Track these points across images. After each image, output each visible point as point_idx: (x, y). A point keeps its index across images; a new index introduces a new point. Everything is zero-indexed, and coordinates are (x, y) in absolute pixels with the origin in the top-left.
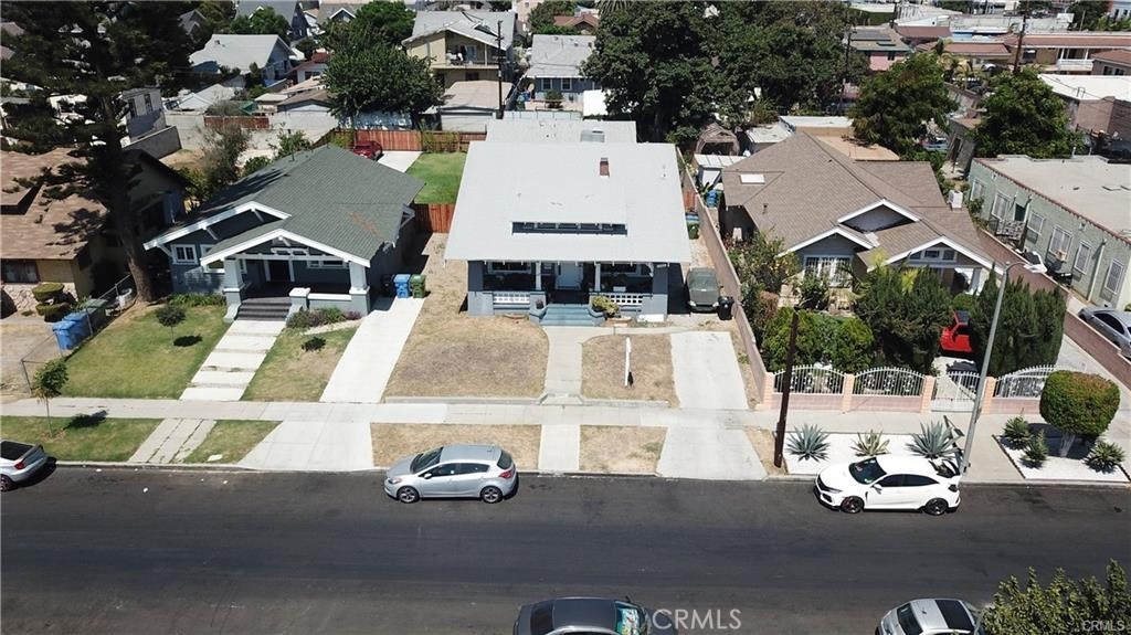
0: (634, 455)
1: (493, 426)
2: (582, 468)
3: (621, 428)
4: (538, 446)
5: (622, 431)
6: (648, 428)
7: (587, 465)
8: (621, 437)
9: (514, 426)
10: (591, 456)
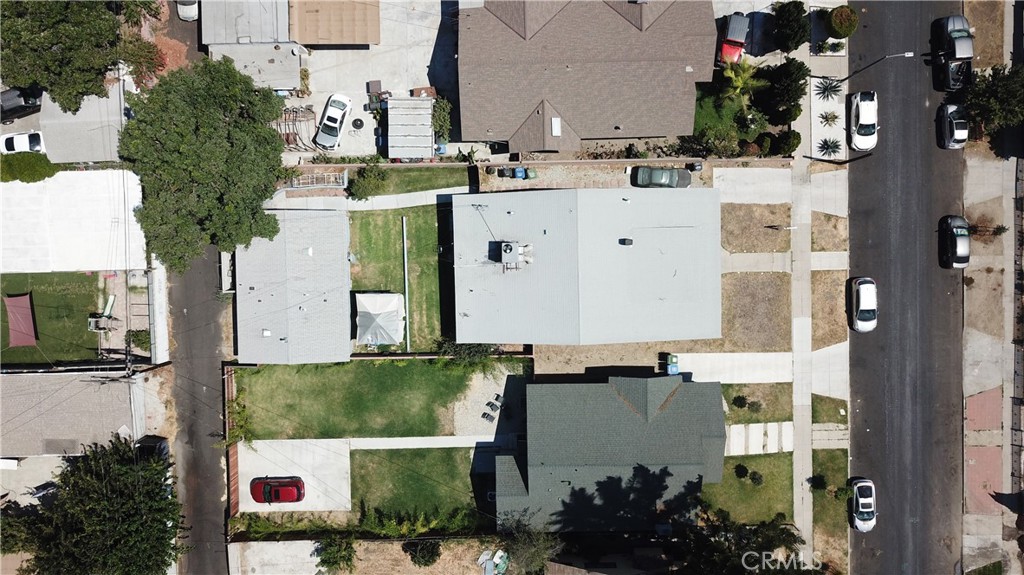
0: (835, 227)
1: (813, 293)
2: (846, 250)
3: (813, 233)
4: (829, 271)
5: (816, 232)
6: (812, 220)
7: (844, 247)
8: (820, 232)
9: (813, 283)
10: (836, 247)
